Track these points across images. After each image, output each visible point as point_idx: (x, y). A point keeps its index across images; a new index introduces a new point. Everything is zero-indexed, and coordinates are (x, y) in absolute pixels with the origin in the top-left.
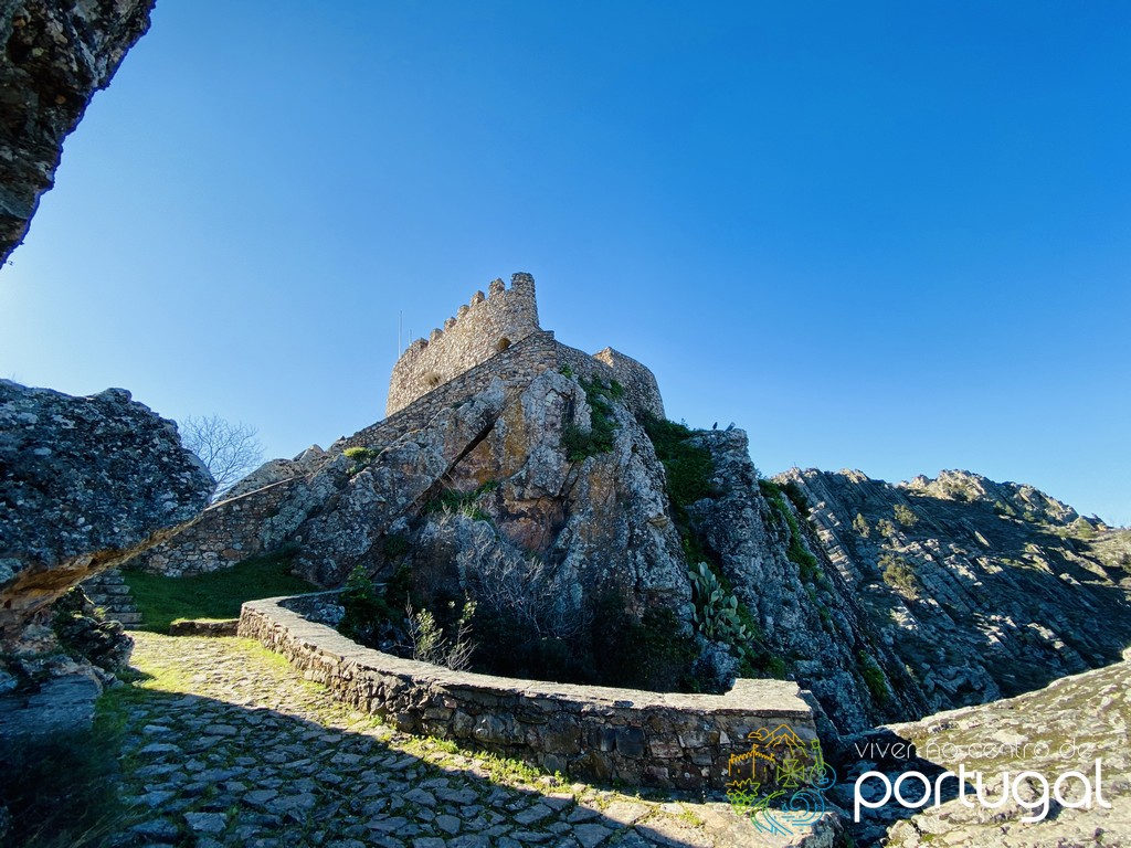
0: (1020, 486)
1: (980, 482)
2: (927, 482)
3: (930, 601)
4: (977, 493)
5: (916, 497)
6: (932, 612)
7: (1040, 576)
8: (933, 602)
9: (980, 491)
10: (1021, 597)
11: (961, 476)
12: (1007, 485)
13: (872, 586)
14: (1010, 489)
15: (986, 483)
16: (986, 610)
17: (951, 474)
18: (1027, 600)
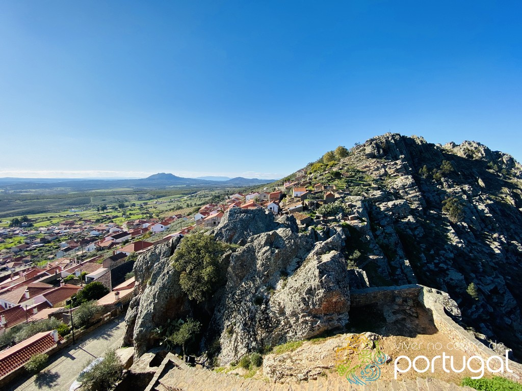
0: (504, 154)
1: (485, 150)
2: (454, 146)
3: (463, 223)
4: (480, 155)
5: (446, 154)
6: (463, 231)
7: (509, 207)
8: (465, 224)
9: (482, 155)
10: (502, 220)
11: (475, 145)
12: (497, 152)
13: (432, 212)
14: (497, 155)
15: (487, 151)
16: (490, 230)
17: (469, 144)
18: (505, 222)
